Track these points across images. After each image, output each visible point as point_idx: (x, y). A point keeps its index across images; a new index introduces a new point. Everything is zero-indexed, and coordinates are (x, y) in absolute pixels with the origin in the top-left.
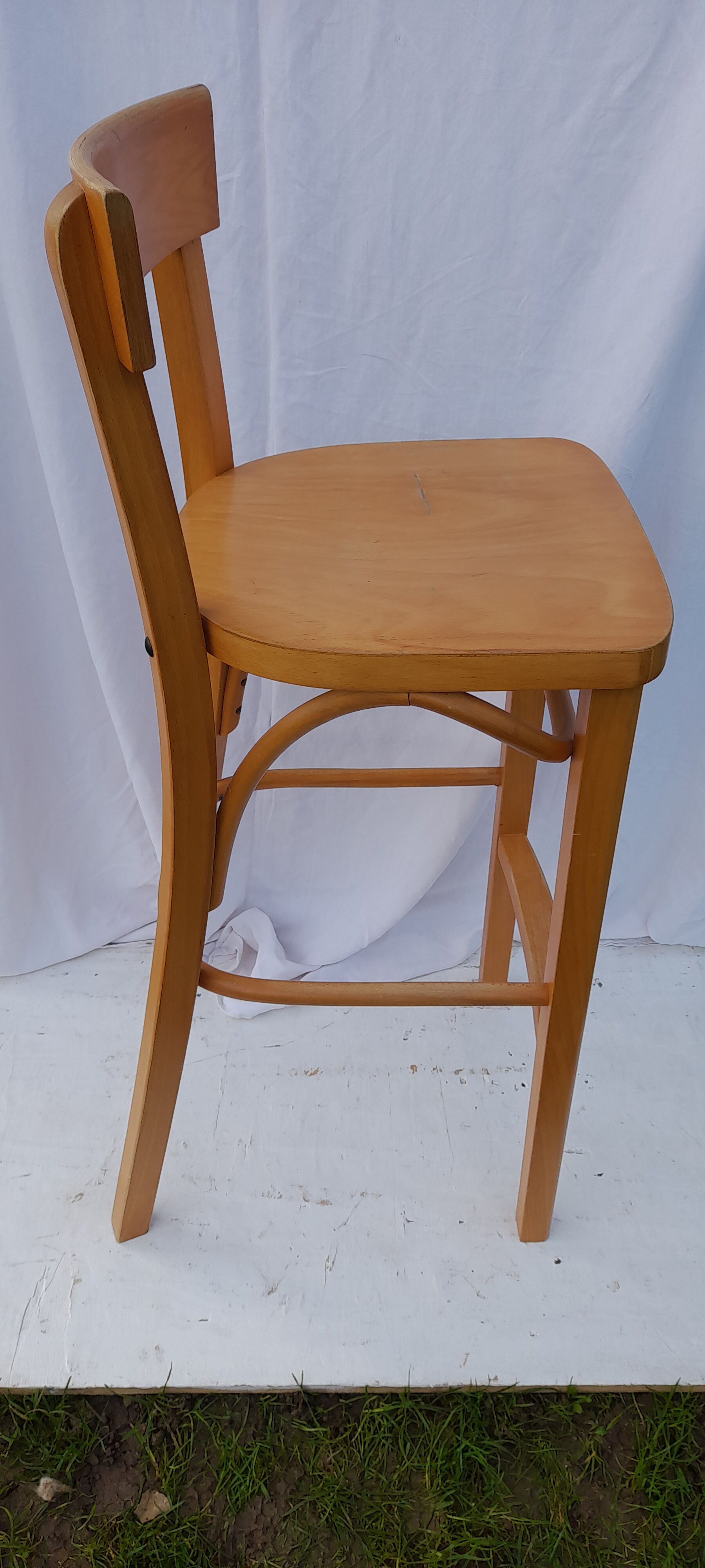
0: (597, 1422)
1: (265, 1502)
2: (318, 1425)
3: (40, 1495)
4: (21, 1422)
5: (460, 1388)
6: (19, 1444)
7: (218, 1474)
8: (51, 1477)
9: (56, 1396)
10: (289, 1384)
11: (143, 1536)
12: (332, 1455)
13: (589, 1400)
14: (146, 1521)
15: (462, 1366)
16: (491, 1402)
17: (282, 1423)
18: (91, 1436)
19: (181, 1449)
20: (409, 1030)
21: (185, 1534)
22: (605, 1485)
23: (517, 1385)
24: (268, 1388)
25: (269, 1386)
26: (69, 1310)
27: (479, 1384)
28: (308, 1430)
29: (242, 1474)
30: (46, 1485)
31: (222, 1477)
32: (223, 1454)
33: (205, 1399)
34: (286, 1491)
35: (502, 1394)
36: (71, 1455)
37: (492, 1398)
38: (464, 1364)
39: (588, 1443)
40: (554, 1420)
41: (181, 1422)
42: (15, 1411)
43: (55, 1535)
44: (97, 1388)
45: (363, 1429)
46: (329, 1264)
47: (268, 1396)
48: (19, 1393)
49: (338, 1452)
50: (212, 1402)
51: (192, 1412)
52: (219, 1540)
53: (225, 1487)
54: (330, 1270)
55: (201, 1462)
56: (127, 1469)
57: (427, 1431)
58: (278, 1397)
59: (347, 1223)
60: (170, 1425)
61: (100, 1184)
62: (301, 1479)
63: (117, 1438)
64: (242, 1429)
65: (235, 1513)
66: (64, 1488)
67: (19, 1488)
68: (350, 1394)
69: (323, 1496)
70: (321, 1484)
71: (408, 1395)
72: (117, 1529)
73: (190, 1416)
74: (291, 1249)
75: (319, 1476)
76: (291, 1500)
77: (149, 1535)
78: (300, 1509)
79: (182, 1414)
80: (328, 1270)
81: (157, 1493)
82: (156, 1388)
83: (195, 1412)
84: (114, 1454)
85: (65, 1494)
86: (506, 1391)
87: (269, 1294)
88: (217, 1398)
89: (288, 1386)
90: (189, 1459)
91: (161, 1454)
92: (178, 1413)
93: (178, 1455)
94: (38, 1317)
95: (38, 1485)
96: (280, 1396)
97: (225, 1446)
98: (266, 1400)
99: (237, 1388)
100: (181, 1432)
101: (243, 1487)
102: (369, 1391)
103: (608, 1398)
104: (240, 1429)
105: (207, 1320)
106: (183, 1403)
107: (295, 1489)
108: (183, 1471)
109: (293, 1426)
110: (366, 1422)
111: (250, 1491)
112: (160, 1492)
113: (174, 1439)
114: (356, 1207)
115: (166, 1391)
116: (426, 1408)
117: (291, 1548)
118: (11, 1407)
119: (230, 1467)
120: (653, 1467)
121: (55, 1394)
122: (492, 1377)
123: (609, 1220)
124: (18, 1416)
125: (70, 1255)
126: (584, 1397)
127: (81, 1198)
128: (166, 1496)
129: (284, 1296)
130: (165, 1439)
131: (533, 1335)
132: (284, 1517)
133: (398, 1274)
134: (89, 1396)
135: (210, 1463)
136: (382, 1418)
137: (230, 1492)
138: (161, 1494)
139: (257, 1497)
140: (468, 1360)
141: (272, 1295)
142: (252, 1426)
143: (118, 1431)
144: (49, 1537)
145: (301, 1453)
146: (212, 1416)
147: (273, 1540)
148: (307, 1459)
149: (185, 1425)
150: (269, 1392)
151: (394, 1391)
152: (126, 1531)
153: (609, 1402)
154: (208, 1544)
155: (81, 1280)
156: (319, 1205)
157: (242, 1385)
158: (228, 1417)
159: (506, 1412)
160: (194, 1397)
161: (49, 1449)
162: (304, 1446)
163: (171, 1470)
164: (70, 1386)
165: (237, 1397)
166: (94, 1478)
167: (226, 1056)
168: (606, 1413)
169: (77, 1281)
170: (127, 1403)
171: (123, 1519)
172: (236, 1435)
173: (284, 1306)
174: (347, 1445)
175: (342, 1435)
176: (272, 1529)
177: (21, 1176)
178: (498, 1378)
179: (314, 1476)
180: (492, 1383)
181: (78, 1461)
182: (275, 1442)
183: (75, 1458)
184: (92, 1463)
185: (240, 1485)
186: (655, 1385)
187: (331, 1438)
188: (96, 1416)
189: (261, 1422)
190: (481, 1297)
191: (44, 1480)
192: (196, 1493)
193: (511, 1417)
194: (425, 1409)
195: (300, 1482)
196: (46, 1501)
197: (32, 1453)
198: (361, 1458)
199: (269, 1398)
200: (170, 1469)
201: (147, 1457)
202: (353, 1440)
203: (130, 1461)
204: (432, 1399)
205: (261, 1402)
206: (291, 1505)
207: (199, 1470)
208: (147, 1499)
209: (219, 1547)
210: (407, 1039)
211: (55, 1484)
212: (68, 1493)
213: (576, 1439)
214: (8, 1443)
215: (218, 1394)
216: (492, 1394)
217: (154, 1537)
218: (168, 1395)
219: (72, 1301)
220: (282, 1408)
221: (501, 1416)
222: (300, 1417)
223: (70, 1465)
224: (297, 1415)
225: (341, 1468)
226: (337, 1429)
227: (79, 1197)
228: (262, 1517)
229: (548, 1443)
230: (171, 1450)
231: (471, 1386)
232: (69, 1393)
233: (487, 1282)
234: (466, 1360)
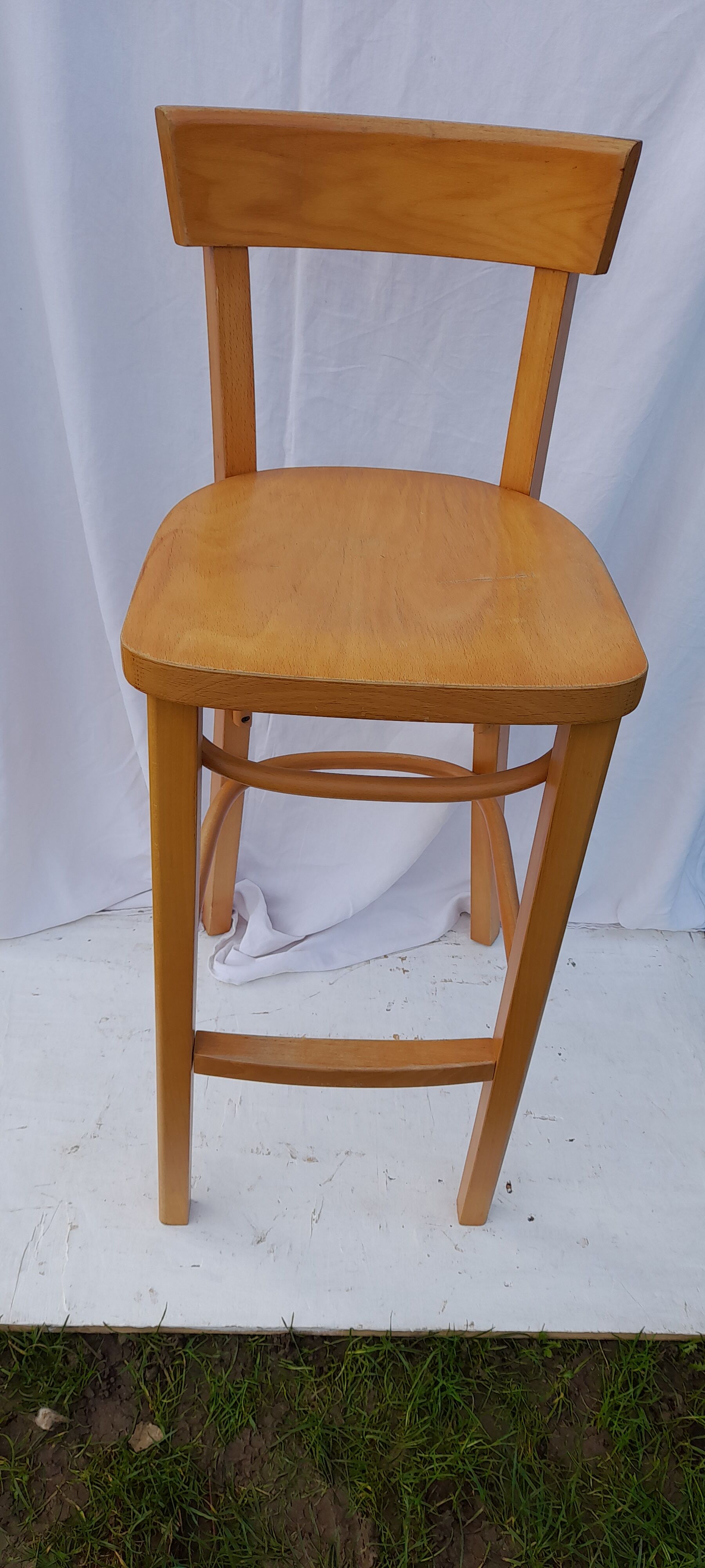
0: (565, 1366)
1: (253, 1435)
2: (304, 1364)
3: (38, 1425)
4: (20, 1357)
5: (438, 1332)
6: (19, 1377)
7: (208, 1409)
8: (50, 1408)
9: (54, 1333)
10: (277, 1326)
11: (138, 1463)
12: (316, 1393)
13: (559, 1345)
14: (139, 1450)
15: (441, 1312)
16: (467, 1346)
17: (269, 1362)
18: (87, 1371)
19: (174, 1384)
20: (392, 1001)
21: (177, 1462)
22: (571, 1424)
23: (493, 1330)
24: (257, 1329)
25: (258, 1327)
26: (66, 1254)
27: (456, 1329)
28: (294, 1368)
29: (231, 1408)
30: (45, 1415)
31: (212, 1410)
32: (213, 1390)
33: (196, 1338)
34: (273, 1424)
35: (479, 1339)
36: (68, 1389)
37: (468, 1343)
38: (442, 1311)
39: (556, 1386)
40: (526, 1364)
41: (174, 1360)
42: (14, 1346)
43: (53, 1462)
44: (94, 1326)
45: (346, 1367)
46: (315, 1217)
47: (256, 1338)
48: (19, 1330)
49: (322, 1389)
50: (203, 1342)
51: (184, 1350)
52: (209, 1468)
53: (215, 1420)
54: (316, 1222)
55: (193, 1396)
56: (121, 1401)
57: (407, 1371)
58: (266, 1338)
59: (333, 1179)
60: (164, 1362)
61: (95, 1137)
62: (287, 1414)
63: (113, 1373)
64: (231, 1367)
65: (225, 1444)
66: (61, 1418)
67: (18, 1418)
68: (334, 1336)
69: (308, 1429)
70: (306, 1419)
71: (390, 1338)
72: (112, 1457)
73: (183, 1354)
74: (279, 1202)
75: (304, 1411)
76: (278, 1432)
77: (143, 1462)
78: (286, 1441)
79: (174, 1352)
80: (314, 1222)
81: (150, 1425)
82: (151, 1328)
83: (187, 1351)
84: (109, 1388)
85: (62, 1424)
86: (481, 1336)
87: (258, 1242)
88: (207, 1338)
89: (277, 1328)
90: (182, 1394)
91: (153, 1390)
92: (171, 1351)
93: (171, 1390)
94: (36, 1260)
95: (36, 1415)
96: (268, 1337)
97: (215, 1383)
98: (254, 1341)
99: (228, 1329)
100: (174, 1368)
101: (232, 1420)
102: (353, 1334)
103: (576, 1344)
104: (229, 1367)
105: (199, 1266)
106: (176, 1342)
107: (281, 1423)
108: (175, 1404)
109: (280, 1365)
110: (348, 1363)
111: (239, 1424)
112: (153, 1424)
113: (167, 1375)
114: (341, 1164)
115: (159, 1331)
116: (406, 1350)
117: (277, 1476)
118: (10, 1342)
119: (220, 1402)
120: (617, 1408)
121: (53, 1332)
122: (469, 1323)
123: (580, 1182)
124: (17, 1352)
125: (67, 1203)
126: (555, 1343)
127: (76, 1150)
128: (159, 1427)
129: (272, 1245)
130: (159, 1374)
131: (508, 1286)
132: (271, 1448)
133: (380, 1227)
134: (85, 1334)
135: (200, 1397)
136: (364, 1359)
137: (220, 1425)
138: (154, 1426)
139: (246, 1429)
140: (446, 1307)
141: (261, 1244)
142: (241, 1364)
143: (112, 1367)
144: (47, 1463)
145: (287, 1390)
146: (203, 1355)
147: (261, 1469)
148: (293, 1395)
149: (177, 1362)
150: (257, 1334)
151: (376, 1335)
152: (121, 1459)
153: (576, 1348)
154: (199, 1472)
155: (77, 1227)
156: (306, 1162)
157: (233, 1326)
158: (218, 1356)
159: (481, 1355)
160: (186, 1336)
161: (47, 1382)
162: (290, 1384)
163: (164, 1404)
164: (68, 1324)
165: (227, 1337)
166: (90, 1410)
167: (216, 1021)
168: (574, 1358)
169: (73, 1228)
170: (121, 1340)
171: (118, 1447)
172: (226, 1373)
173: (272, 1255)
174: (331, 1383)
175: (326, 1373)
176: (259, 1458)
177: (19, 1128)
178: (475, 1323)
179: (300, 1411)
180: (469, 1329)
181: (75, 1394)
182: (263, 1380)
183: (72, 1391)
184: (88, 1396)
185: (230, 1418)
186: (620, 1333)
187: (316, 1377)
188: (92, 1353)
189: (250, 1361)
190: (459, 1250)
191: (42, 1411)
192: (187, 1425)
193: (486, 1360)
194: (404, 1352)
195: (287, 1416)
196: (44, 1430)
197: (30, 1386)
198: (343, 1396)
199: (257, 1339)
200: (163, 1402)
201: (141, 1391)
202: (336, 1379)
203: (125, 1395)
204: (411, 1342)
205: (250, 1342)
206: (278, 1437)
207: (191, 1404)
208: (141, 1430)
209: (210, 1474)
210: (389, 1010)
211: (53, 1415)
212: (66, 1423)
213: (545, 1381)
214: (8, 1376)
215: (209, 1334)
216: (468, 1339)
217: (148, 1465)
218: (161, 1335)
219: (69, 1246)
220: (269, 1348)
221: (476, 1358)
222: (287, 1357)
223: (68, 1397)
224: (284, 1354)
225: (324, 1405)
226: (321, 1369)
227: (75, 1149)
228: (250, 1448)
229: (520, 1386)
230: (164, 1385)
231: (449, 1330)
232: (66, 1330)
233: (464, 1236)
234: (444, 1307)
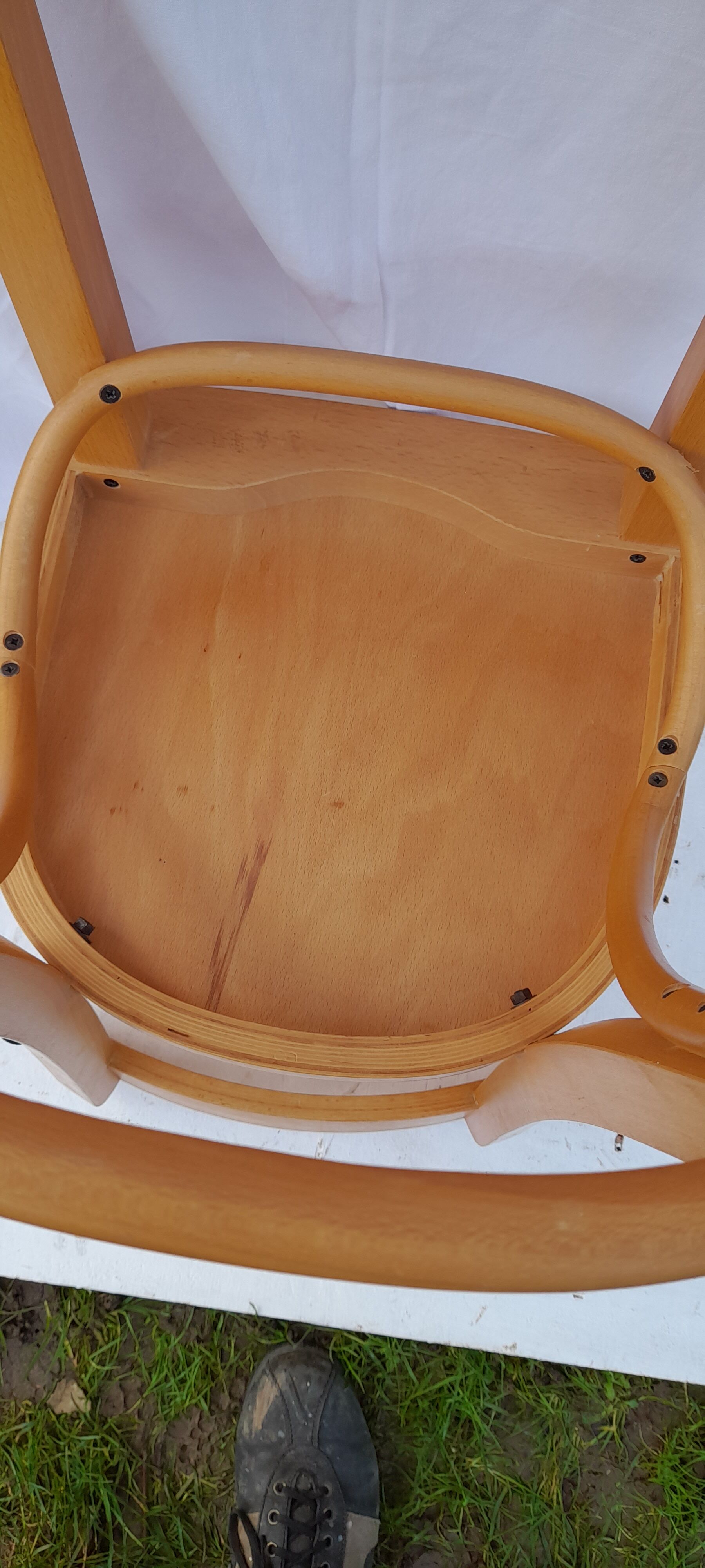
1: (204, 1414)
7: (150, 1375)
14: (60, 1412)
15: (474, 1322)
21: (104, 1442)
22: (617, 1457)
29: (179, 1381)
31: (154, 1381)
32: (159, 1351)
34: (229, 1406)
38: (477, 1321)
41: (106, 1321)
52: (146, 1446)
53: (157, 1391)
55: (132, 1355)
56: (40, 1350)
64: (184, 1331)
65: (167, 1422)
72: (27, 1416)
73: (118, 1317)
79: (107, 1313)
81: (75, 1386)
83: (124, 1313)
84: (24, 1335)
86: (525, 1359)
92: (103, 1312)
93: (102, 1351)
97: (161, 1343)
101: (178, 1400)
104: (180, 1333)
111: (187, 1404)
112: (79, 1385)
113: (98, 1334)
119: (165, 1369)
122: (510, 1344)
128: (85, 1392)
130: (86, 1335)
132: (225, 1435)
135: (141, 1357)
137: (162, 1399)
138: (79, 1389)
139: (195, 1408)
140: (483, 1316)
142: (196, 1331)
147: (209, 1459)
149: (110, 1324)
152: (37, 1423)
154: (131, 1453)
163: (92, 1367)
171: (33, 1409)
172: (176, 1337)
176: (208, 1446)
178: (517, 1346)
180: (507, 1352)
182: (225, 1345)
185: (176, 1395)
189: (208, 1328)
192: (122, 1393)
200: (91, 1365)
201: (63, 1349)
203: (44, 1343)
205: (209, 1315)
207: (127, 1367)
208: (63, 1389)
209: (145, 1456)
213: (597, 1403)
228: (198, 1434)
230: (94, 1345)
234: (480, 1316)
